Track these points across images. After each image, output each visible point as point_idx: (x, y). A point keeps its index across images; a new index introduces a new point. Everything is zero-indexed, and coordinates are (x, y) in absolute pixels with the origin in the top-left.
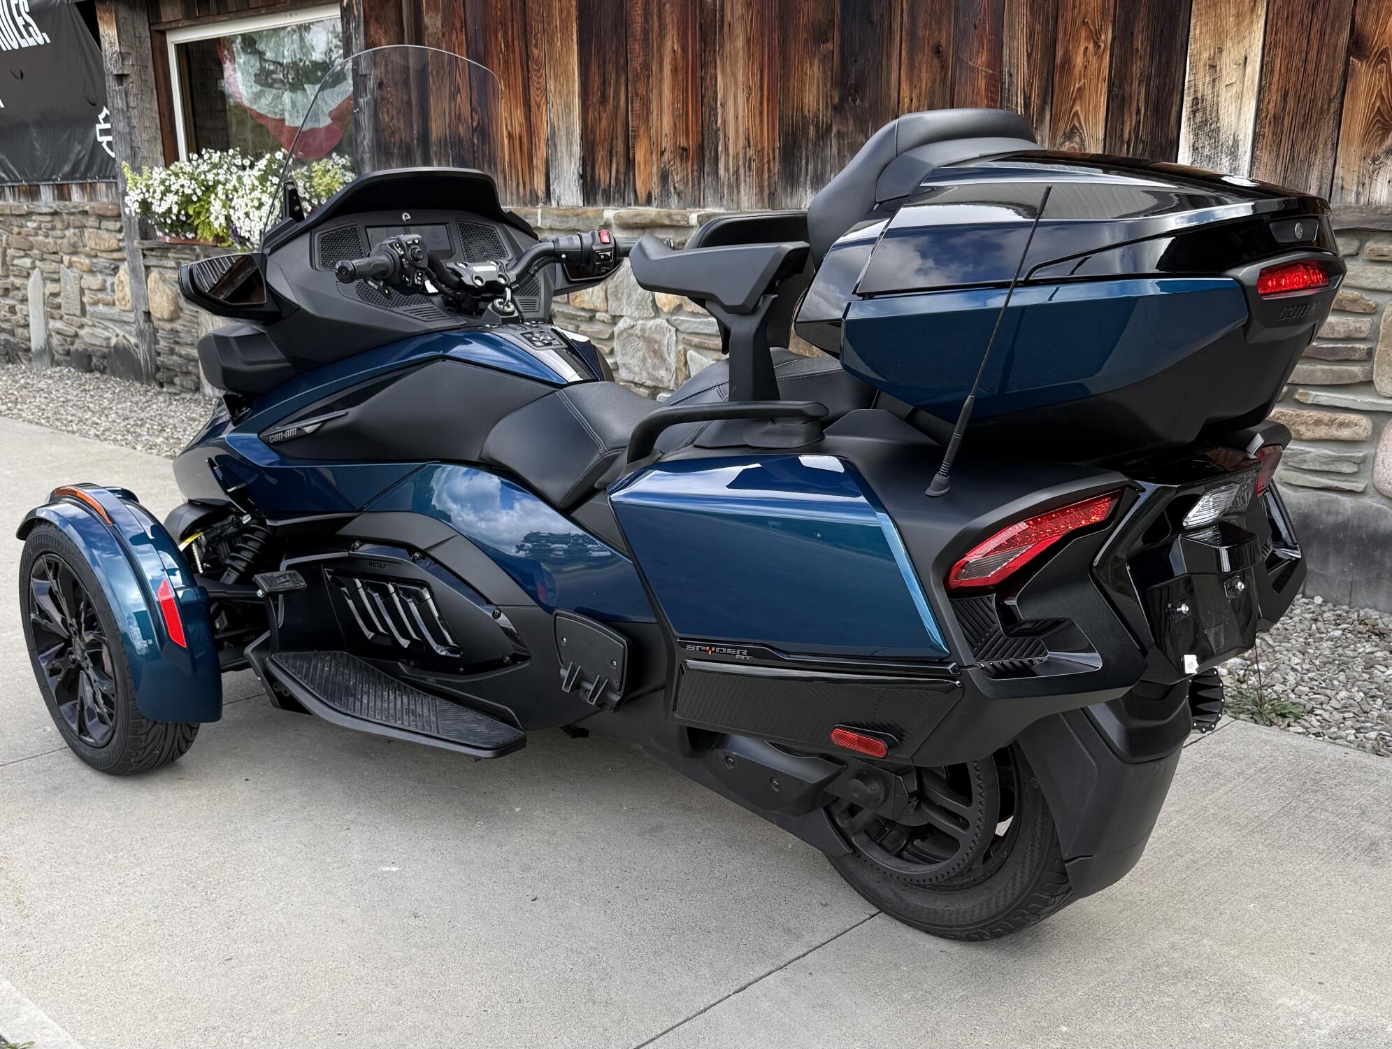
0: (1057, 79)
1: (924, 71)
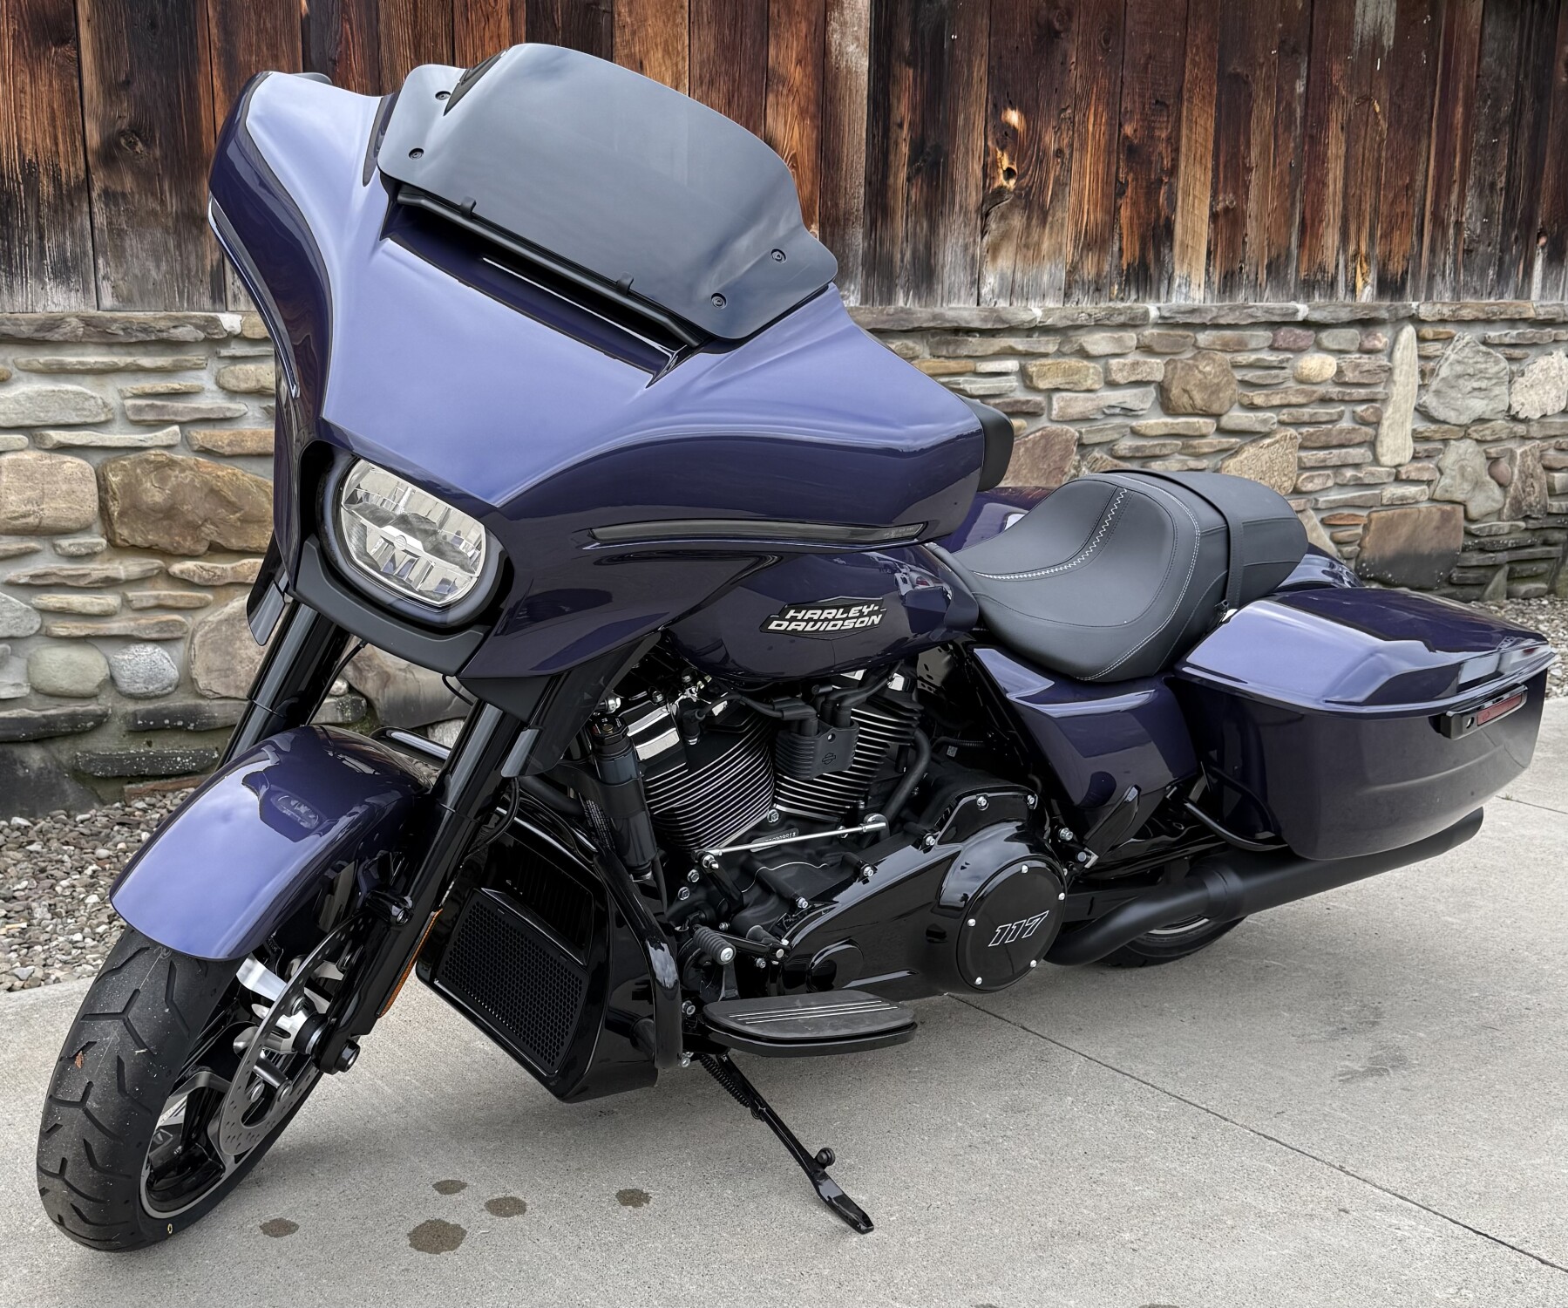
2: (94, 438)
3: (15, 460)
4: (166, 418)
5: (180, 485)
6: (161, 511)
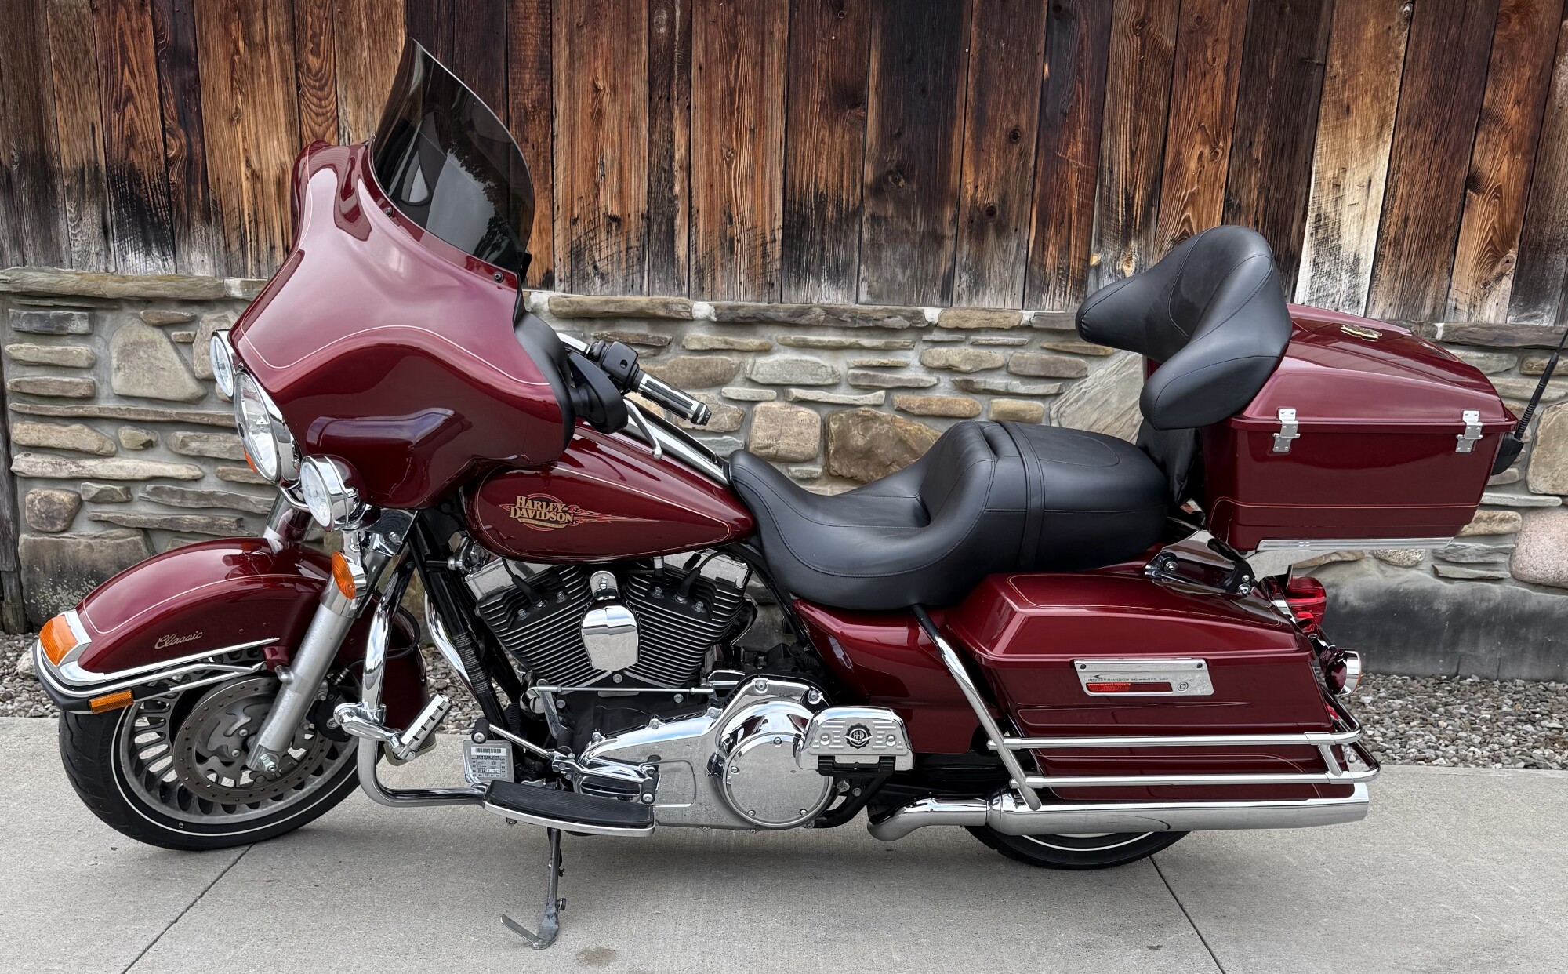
0: (1166, 181)
1: (994, 156)
2: (822, 396)
3: (765, 408)
4: (876, 384)
5: (878, 434)
6: (861, 453)
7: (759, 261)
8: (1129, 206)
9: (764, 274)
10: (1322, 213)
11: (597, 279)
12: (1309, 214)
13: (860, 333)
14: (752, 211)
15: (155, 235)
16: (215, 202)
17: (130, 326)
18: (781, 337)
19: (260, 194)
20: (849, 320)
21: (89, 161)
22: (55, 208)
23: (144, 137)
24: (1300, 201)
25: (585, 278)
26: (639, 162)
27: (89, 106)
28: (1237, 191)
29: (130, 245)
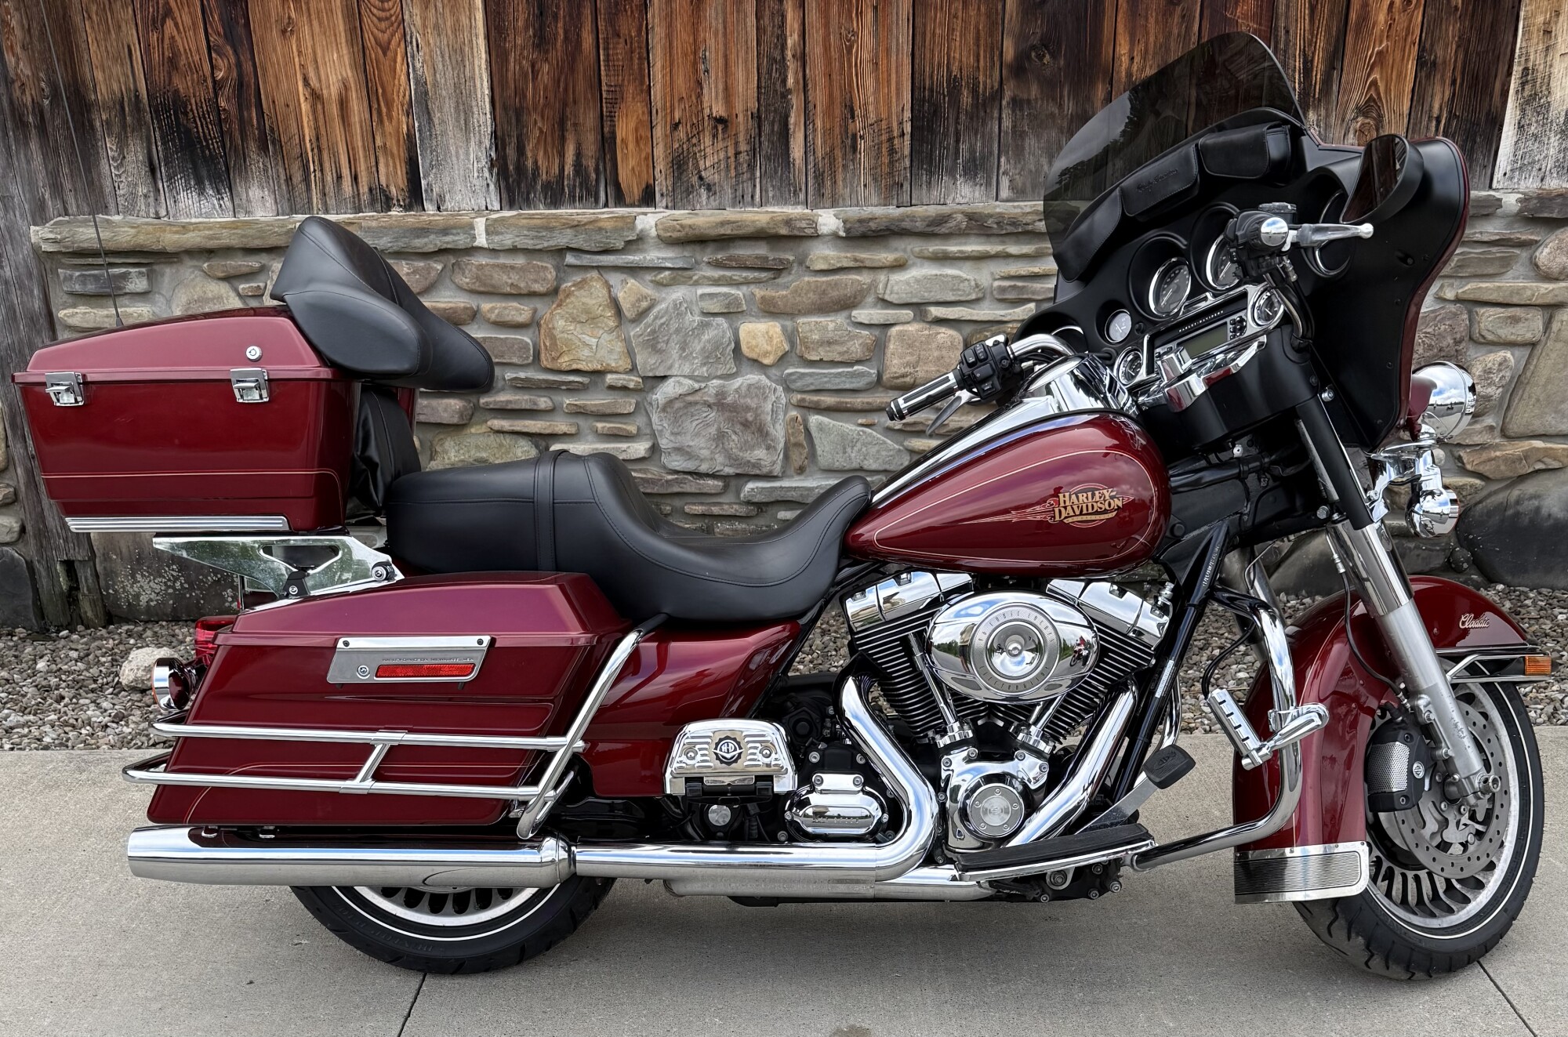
0: (1350, 39)
1: (1152, 20)
7: (886, 160)
8: (1307, 70)
9: (891, 174)
10: (1530, 65)
11: (703, 191)
12: (1515, 68)
13: (1006, 239)
14: (877, 102)
15: (208, 171)
16: (272, 129)
17: (193, 280)
18: (917, 249)
19: (322, 116)
20: (995, 226)
21: (128, 89)
22: (95, 146)
23: (187, 58)
24: (1505, 54)
25: (689, 191)
26: (747, 53)
27: (123, 25)
28: (1432, 45)
29: (180, 183)
